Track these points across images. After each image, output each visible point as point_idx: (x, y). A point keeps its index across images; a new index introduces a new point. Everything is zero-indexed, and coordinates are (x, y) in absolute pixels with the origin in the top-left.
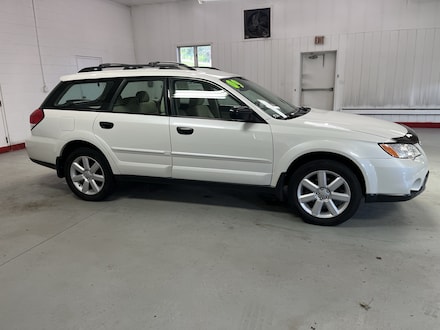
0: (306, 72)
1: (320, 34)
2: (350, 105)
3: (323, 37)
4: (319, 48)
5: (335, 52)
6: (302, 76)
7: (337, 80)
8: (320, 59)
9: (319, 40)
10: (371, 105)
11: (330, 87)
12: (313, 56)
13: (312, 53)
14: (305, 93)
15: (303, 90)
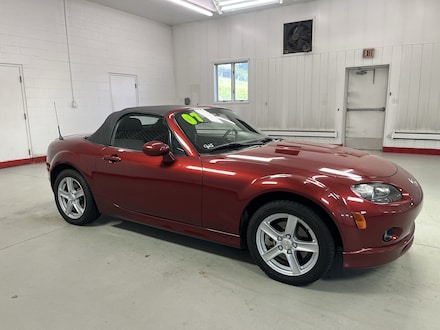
0: (353, 89)
1: (369, 46)
2: (405, 128)
3: (373, 50)
4: (368, 63)
5: (387, 67)
6: (348, 94)
7: (390, 99)
8: (370, 75)
9: (368, 53)
10: (432, 128)
11: (382, 106)
12: (362, 71)
13: (359, 68)
14: (351, 113)
15: (348, 110)
